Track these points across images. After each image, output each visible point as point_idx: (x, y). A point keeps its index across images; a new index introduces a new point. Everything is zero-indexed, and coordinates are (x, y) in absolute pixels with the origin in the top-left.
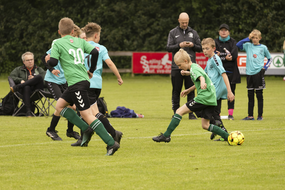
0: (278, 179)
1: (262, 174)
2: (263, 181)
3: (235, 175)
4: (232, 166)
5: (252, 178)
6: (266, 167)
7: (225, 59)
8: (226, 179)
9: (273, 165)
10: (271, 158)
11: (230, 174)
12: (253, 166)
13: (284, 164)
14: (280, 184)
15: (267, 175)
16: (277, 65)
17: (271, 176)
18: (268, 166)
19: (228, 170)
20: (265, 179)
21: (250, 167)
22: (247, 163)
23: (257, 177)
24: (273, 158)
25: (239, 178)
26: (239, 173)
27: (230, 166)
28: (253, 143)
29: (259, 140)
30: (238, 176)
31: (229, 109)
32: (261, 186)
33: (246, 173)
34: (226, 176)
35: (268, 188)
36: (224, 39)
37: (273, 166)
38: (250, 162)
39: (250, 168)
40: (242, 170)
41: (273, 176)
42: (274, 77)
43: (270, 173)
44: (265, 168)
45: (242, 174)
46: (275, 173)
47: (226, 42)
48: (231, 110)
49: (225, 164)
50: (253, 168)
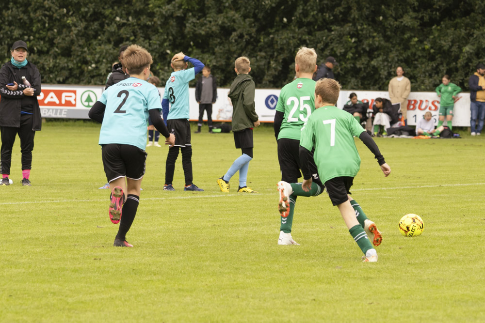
0: (83, 275)
1: (59, 268)
2: (60, 279)
3: (19, 269)
4: (14, 255)
5: (44, 274)
6: (66, 258)
7: (23, 93)
8: (5, 274)
9: (77, 254)
10: (73, 244)
11: (11, 267)
12: (47, 255)
13: (92, 253)
14: (86, 283)
15: (67, 270)
16: (86, 104)
17: (73, 271)
18: (69, 256)
19: (8, 261)
20: (64, 275)
21: (42, 257)
22: (38, 250)
23: (52, 272)
24: (76, 244)
25: (24, 273)
26: (25, 266)
27: (12, 255)
28: (47, 221)
29: (57, 216)
30: (23, 270)
31: (23, 169)
32: (58, 286)
33: (36, 266)
34: (5, 270)
35: (67, 288)
36: (20, 64)
37: (76, 256)
38: (41, 249)
39: (42, 259)
40: (30, 260)
41: (75, 271)
42: (82, 122)
43: (71, 267)
44: (64, 258)
45: (30, 267)
46: (79, 266)
47: (23, 68)
48: (26, 171)
49: (4, 252)
50: (46, 258)
